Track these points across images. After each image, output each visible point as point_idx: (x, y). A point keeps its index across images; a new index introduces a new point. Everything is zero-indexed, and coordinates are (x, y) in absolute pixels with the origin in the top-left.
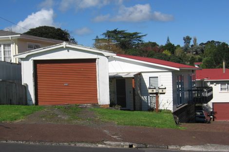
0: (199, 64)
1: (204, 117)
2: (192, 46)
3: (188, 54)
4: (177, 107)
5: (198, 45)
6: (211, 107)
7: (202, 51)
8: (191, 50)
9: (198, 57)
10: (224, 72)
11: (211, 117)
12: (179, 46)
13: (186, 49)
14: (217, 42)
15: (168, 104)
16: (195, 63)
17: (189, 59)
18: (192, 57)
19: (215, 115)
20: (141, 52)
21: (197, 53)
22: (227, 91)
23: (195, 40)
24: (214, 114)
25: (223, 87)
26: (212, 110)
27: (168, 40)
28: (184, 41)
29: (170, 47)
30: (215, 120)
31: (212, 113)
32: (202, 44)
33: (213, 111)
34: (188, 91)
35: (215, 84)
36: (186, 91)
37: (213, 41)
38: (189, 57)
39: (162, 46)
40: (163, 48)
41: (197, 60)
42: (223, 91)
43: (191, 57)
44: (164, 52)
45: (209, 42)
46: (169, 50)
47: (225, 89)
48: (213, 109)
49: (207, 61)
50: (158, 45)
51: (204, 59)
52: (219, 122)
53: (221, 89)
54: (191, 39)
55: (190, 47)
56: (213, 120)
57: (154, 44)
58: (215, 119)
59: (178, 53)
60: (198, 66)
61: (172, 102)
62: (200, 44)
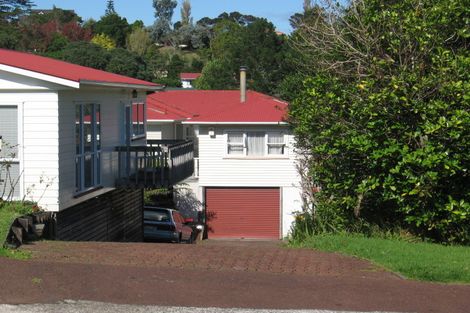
0: (193, 76)
1: (172, 228)
2: (178, 25)
3: (165, 50)
4: (75, 197)
5: (194, 22)
6: (200, 198)
7: (206, 41)
8: (174, 38)
9: (191, 57)
10: (243, 99)
11: (199, 227)
12: (139, 24)
13: (159, 34)
14: (246, 17)
15: (44, 185)
16: (183, 76)
17: (168, 63)
18: (176, 58)
19: (210, 224)
20: (25, 36)
21: (190, 48)
22: (243, 155)
23: (187, 9)
24: (207, 219)
25: (235, 142)
26: (201, 208)
27: (110, 6)
28: (154, 10)
29: (115, 26)
30: (211, 237)
31: (203, 217)
32: (205, 21)
33: (205, 211)
34: (117, 149)
35: (212, 133)
36: (109, 150)
37: (236, 15)
38: (167, 58)
39: (91, 21)
40: (94, 28)
41: (190, 65)
42: (233, 154)
43: (171, 57)
44: (95, 41)
45: (225, 15)
46: (112, 34)
47: (240, 148)
48: (205, 204)
49: (213, 70)
50: (80, 20)
51: (208, 65)
52: (222, 241)
53: (229, 148)
54: (175, 6)
55: (172, 28)
56: (205, 237)
57: (69, 16)
58: (209, 233)
59: (135, 43)
60: (191, 82)
61: (57, 180)
62: (200, 22)
